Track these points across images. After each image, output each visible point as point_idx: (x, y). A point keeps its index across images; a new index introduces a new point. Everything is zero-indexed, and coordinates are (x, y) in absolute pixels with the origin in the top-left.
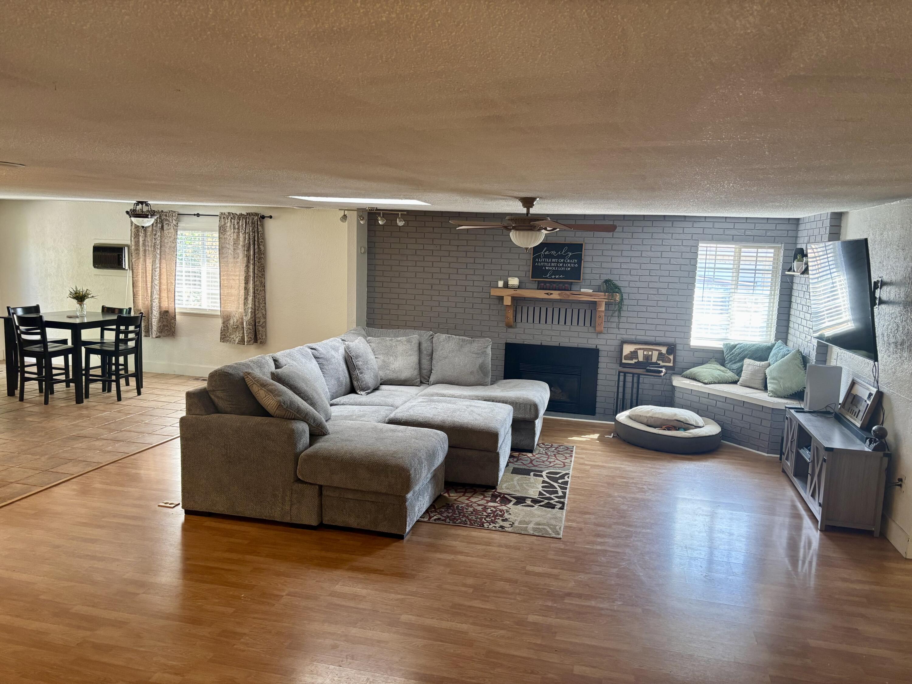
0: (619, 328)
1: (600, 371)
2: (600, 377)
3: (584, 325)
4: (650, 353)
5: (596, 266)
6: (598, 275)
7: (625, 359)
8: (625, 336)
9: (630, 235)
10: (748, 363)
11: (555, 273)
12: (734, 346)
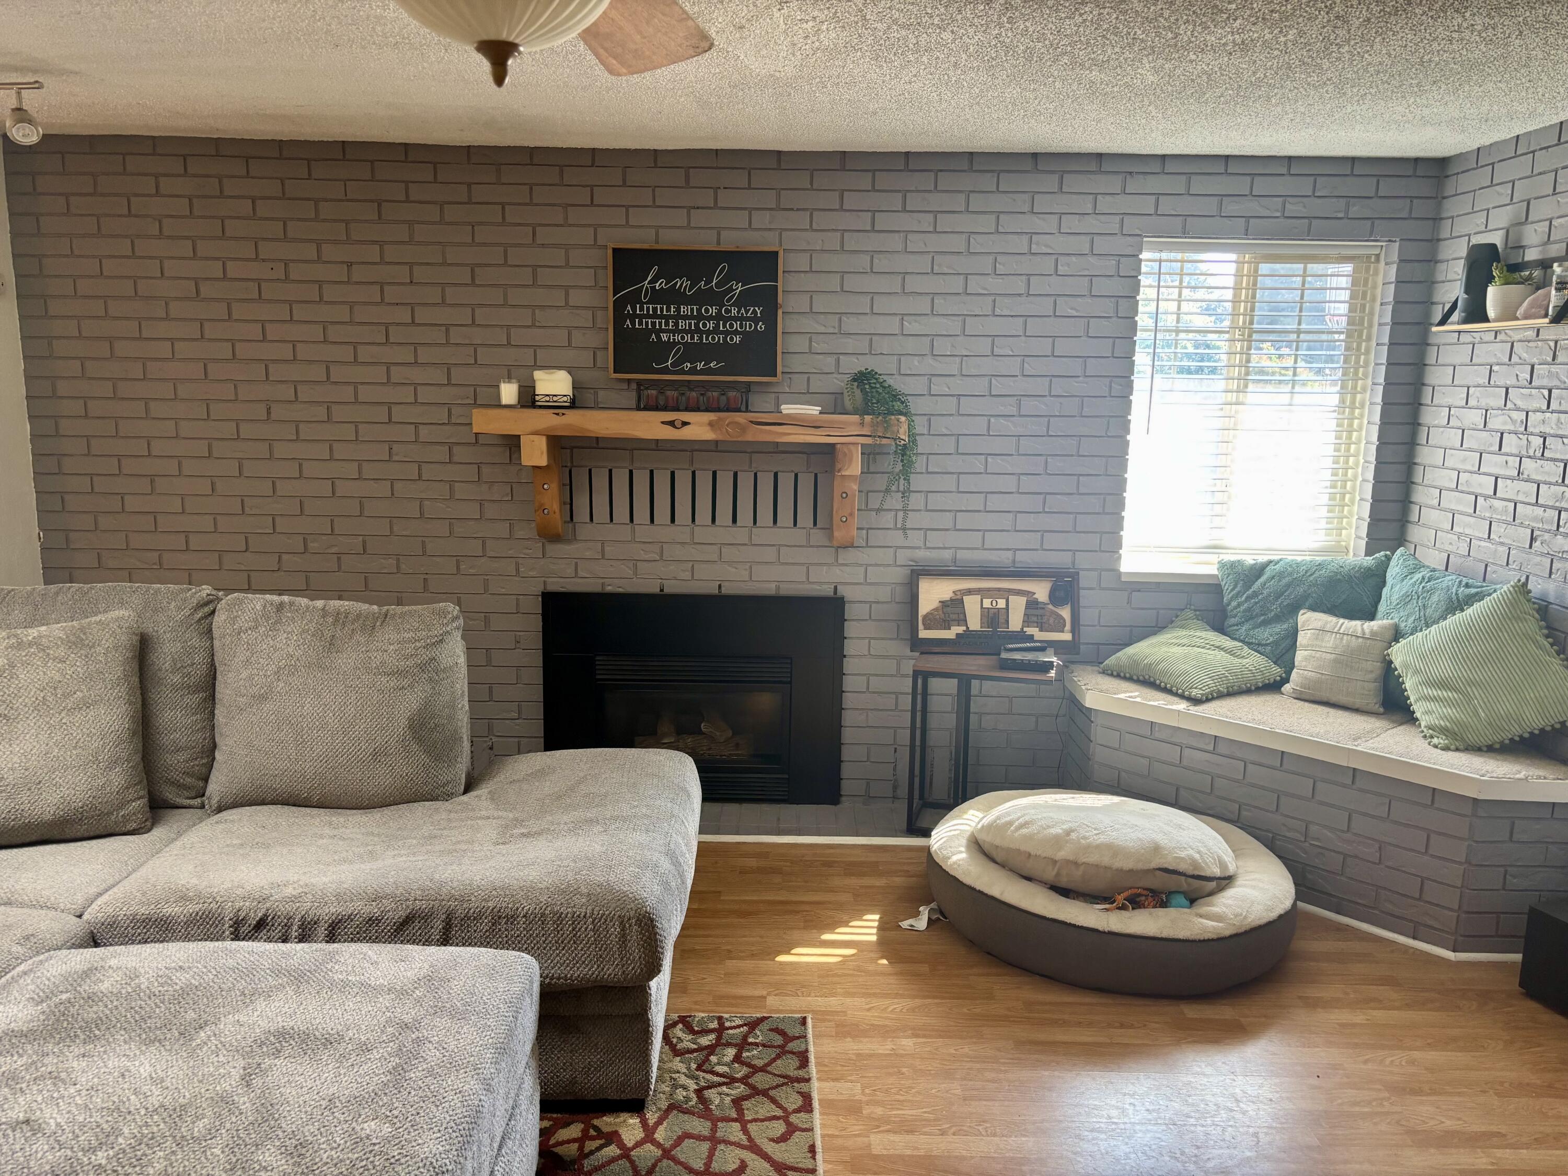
0: (904, 529)
1: (850, 665)
2: (850, 683)
3: (795, 524)
4: (1002, 603)
5: (822, 329)
6: (831, 360)
7: (927, 627)
8: (921, 554)
9: (926, 222)
10: (1318, 625)
11: (692, 352)
12: (1258, 570)
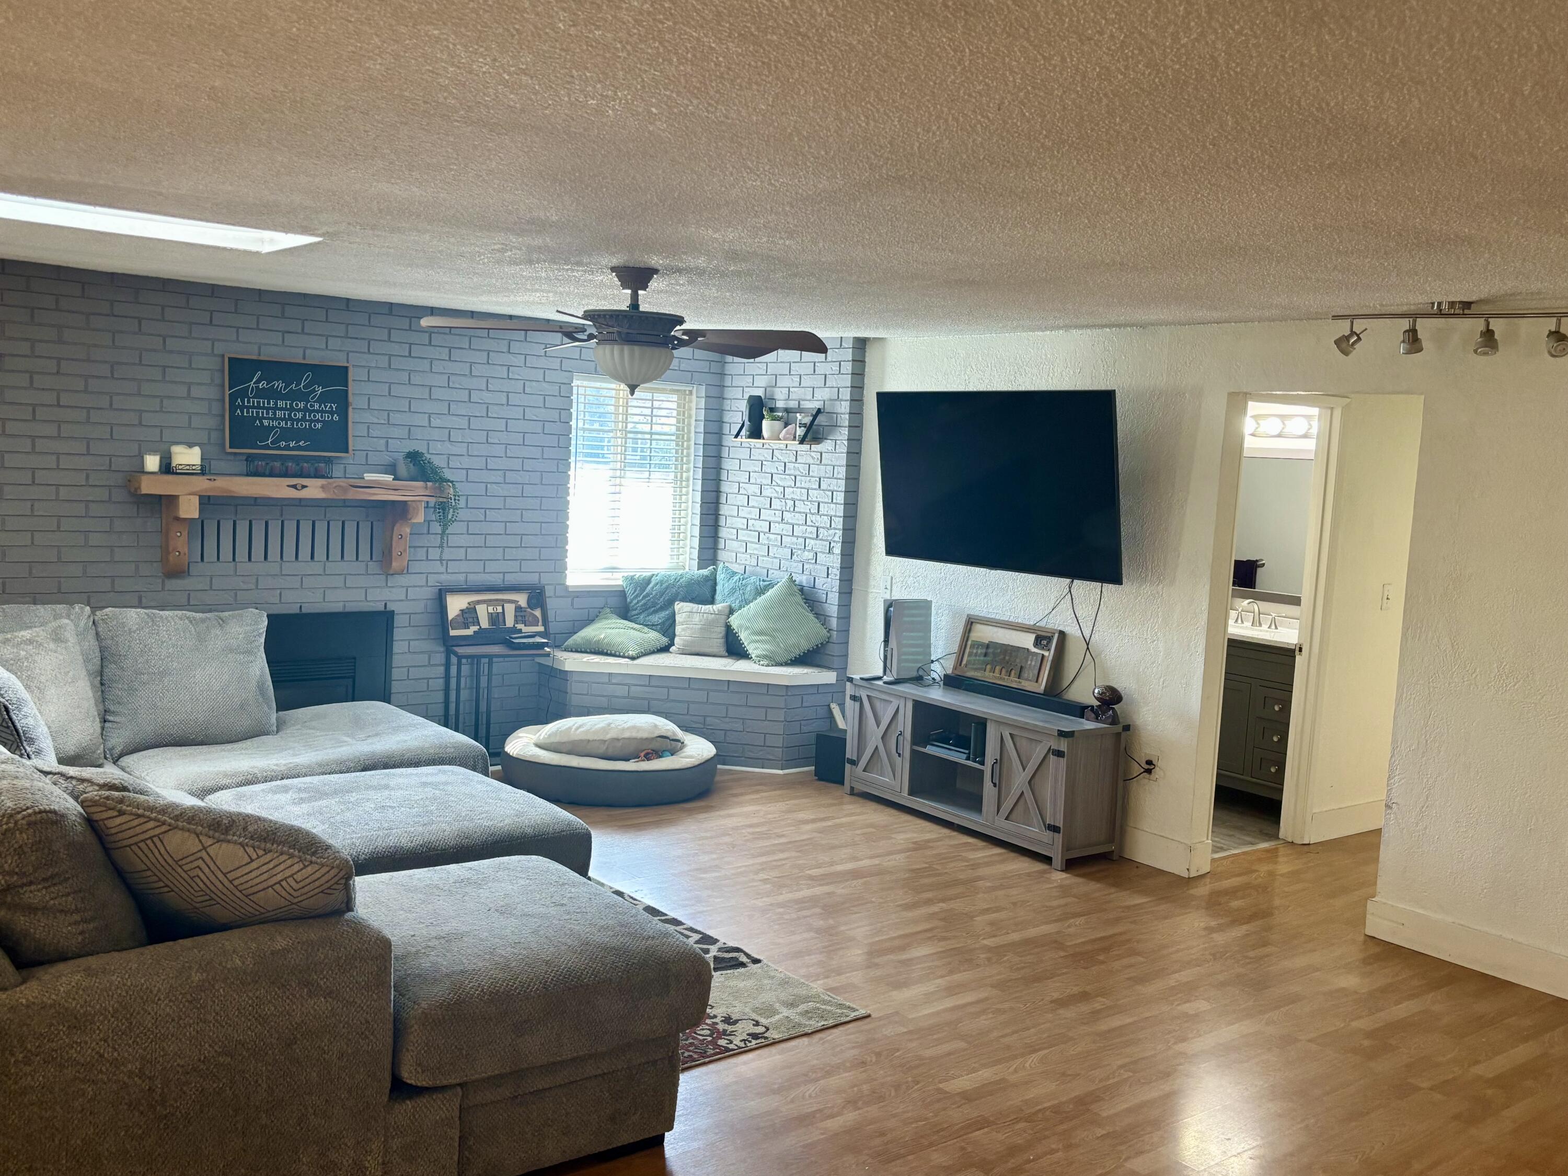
3: (357, 559)
4: (500, 609)
5: (376, 421)
8: (444, 577)
9: (444, 354)
10: (688, 609)
11: (287, 434)
12: (648, 581)
